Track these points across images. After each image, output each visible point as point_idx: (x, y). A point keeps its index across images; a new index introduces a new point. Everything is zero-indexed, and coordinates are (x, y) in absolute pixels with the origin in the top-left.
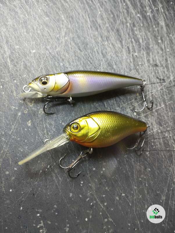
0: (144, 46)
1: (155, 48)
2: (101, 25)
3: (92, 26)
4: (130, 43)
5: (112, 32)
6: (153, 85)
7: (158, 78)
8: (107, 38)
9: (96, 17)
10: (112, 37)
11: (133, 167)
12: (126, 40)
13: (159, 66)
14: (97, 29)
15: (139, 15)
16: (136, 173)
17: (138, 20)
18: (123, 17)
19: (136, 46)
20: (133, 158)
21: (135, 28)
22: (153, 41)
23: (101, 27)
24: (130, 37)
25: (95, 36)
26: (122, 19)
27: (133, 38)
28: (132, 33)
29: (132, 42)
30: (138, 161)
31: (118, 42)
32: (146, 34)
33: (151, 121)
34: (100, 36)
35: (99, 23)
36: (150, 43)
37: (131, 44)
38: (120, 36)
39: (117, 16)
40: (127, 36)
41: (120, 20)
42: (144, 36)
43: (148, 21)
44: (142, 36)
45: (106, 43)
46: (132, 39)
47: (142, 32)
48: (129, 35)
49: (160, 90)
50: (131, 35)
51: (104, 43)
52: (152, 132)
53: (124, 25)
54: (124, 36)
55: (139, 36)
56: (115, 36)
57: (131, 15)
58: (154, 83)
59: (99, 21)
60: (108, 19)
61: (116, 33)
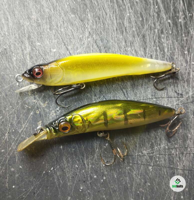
0: (168, 56)
1: (179, 59)
2: (127, 28)
3: (118, 29)
4: (154, 51)
5: (137, 38)
6: (170, 99)
7: (176, 92)
8: (130, 43)
9: (124, 19)
10: (136, 43)
11: (133, 180)
12: (151, 47)
13: (180, 79)
14: (122, 33)
15: (169, 21)
16: (135, 186)
17: (168, 27)
18: (152, 22)
19: (159, 55)
20: (135, 170)
21: (163, 36)
22: (179, 51)
23: (127, 31)
24: (155, 45)
25: (119, 40)
26: (151, 23)
27: (159, 46)
28: (158, 41)
29: (156, 50)
30: (140, 174)
31: (142, 49)
32: (173, 43)
33: (160, 136)
34: (124, 41)
35: (125, 26)
36: (176, 53)
37: (155, 53)
38: (145, 43)
39: (147, 20)
40: (153, 43)
41: (149, 25)
42: (171, 45)
43: (178, 29)
44: (168, 45)
45: (129, 49)
46: (157, 47)
47: (169, 40)
48: (155, 42)
49: (176, 105)
50: (157, 43)
51: (126, 49)
52: (159, 147)
53: (151, 31)
54: (150, 43)
55: (165, 45)
56: (140, 42)
57: (161, 20)
58: (171, 97)
59: (126, 24)
60: (136, 23)
61: (141, 39)
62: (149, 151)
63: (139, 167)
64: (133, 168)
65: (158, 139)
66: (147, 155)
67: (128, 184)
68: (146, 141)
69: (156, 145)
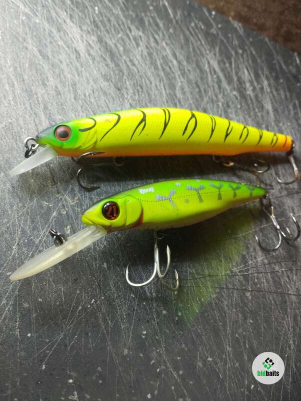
62: (240, 268)
63: (232, 294)
64: (222, 296)
65: (252, 249)
66: (239, 274)
67: (219, 322)
68: (234, 252)
69: (250, 258)
